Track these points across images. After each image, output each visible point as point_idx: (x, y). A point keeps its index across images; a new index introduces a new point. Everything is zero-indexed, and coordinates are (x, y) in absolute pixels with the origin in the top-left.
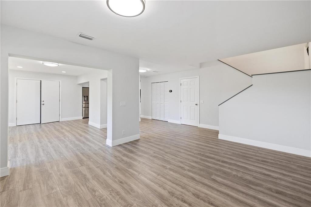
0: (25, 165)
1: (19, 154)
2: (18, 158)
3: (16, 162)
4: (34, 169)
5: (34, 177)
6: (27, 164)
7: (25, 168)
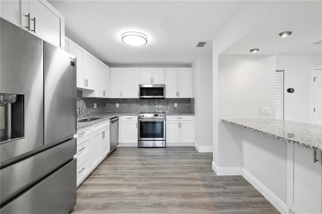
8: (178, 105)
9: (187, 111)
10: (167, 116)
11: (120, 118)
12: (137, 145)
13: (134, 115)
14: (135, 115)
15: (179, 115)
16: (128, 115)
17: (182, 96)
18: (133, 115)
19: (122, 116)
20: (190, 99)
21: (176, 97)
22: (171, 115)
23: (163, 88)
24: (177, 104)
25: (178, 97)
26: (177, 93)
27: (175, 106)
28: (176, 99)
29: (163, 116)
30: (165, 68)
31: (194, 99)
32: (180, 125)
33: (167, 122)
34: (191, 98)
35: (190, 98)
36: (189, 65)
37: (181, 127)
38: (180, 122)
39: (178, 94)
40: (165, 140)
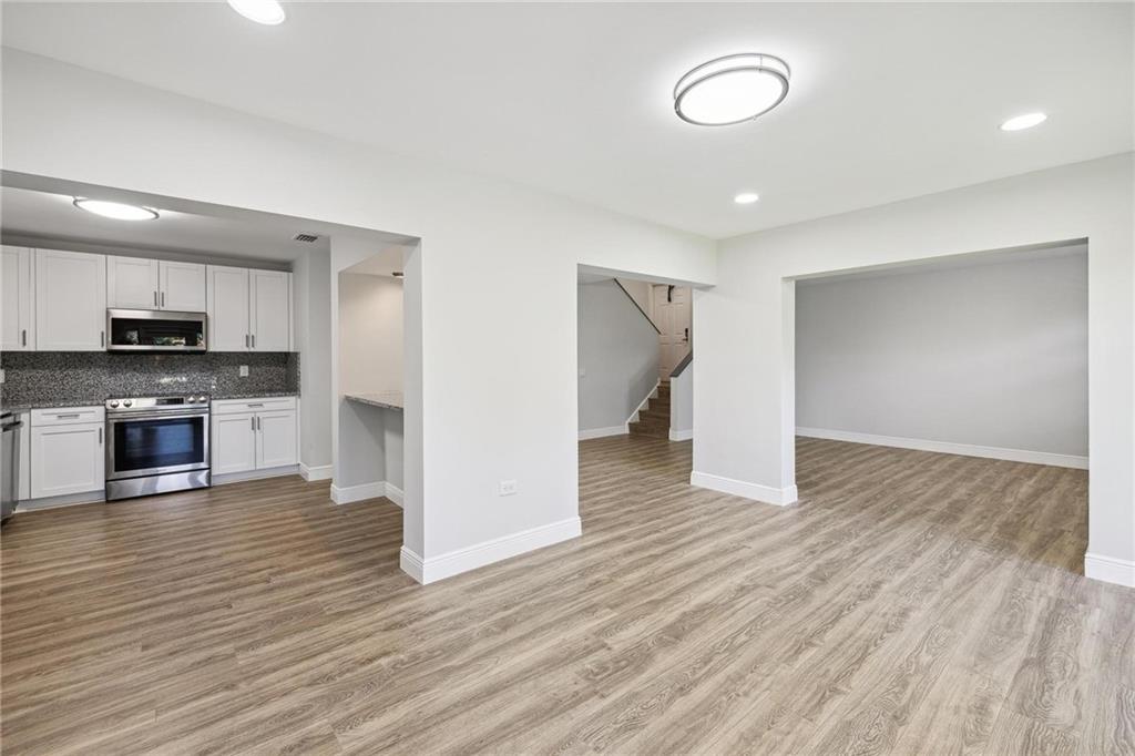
0: (1039, 565)
1: (1038, 607)
2: (1051, 594)
3: (1062, 585)
4: (1023, 546)
5: (1034, 537)
6: (1033, 562)
7: (1043, 559)
8: (250, 372)
9: (279, 387)
10: (213, 402)
11: (24, 417)
12: (101, 498)
13: (88, 403)
14: (91, 405)
15: (255, 397)
16: (64, 406)
17: (262, 346)
18: (85, 405)
19: (33, 411)
20: (287, 354)
21: (246, 350)
22: (229, 398)
23: (201, 323)
24: (247, 367)
25: (252, 350)
26: (247, 337)
27: (242, 375)
28: (245, 353)
29: (203, 402)
30: (208, 266)
31: (296, 354)
32: (256, 424)
33: (214, 418)
34: (292, 350)
35: (289, 353)
36: (285, 266)
37: (261, 427)
38: (258, 415)
39: (249, 339)
40: (209, 468)
